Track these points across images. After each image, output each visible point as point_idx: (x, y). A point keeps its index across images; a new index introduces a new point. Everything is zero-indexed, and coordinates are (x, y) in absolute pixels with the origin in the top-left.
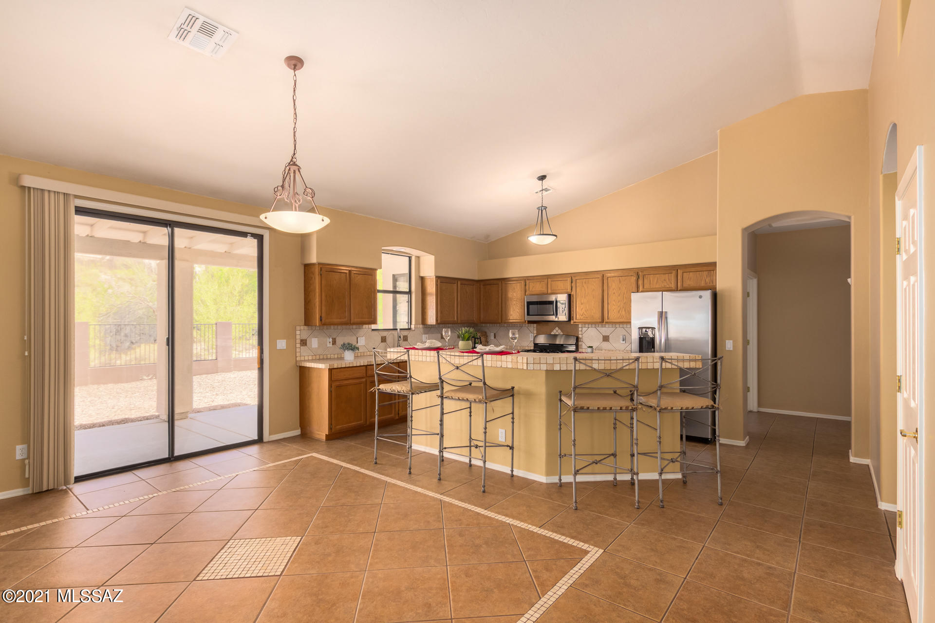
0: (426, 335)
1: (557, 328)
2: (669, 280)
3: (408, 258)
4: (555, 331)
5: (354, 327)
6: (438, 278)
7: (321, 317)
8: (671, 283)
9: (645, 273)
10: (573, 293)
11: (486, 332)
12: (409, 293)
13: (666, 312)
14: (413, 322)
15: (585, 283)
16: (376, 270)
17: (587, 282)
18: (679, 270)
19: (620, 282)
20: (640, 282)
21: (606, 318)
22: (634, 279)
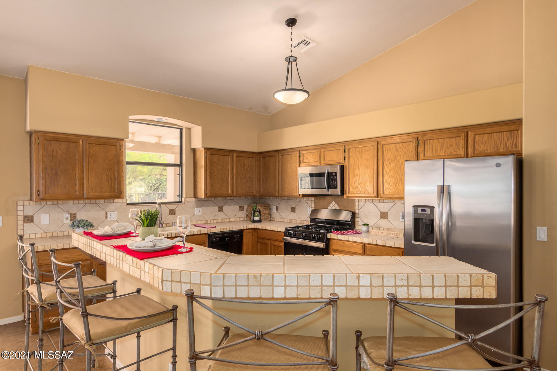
0: (199, 208)
1: (334, 203)
2: (456, 144)
3: (179, 130)
4: (331, 205)
5: (102, 201)
6: (206, 149)
7: (38, 191)
8: (459, 150)
9: (426, 137)
10: (346, 164)
11: (269, 205)
12: (180, 165)
13: (449, 187)
14: (184, 196)
15: (359, 152)
16: (123, 140)
17: (360, 151)
18: (469, 132)
19: (397, 150)
20: (421, 149)
21: (382, 192)
22: (412, 145)
